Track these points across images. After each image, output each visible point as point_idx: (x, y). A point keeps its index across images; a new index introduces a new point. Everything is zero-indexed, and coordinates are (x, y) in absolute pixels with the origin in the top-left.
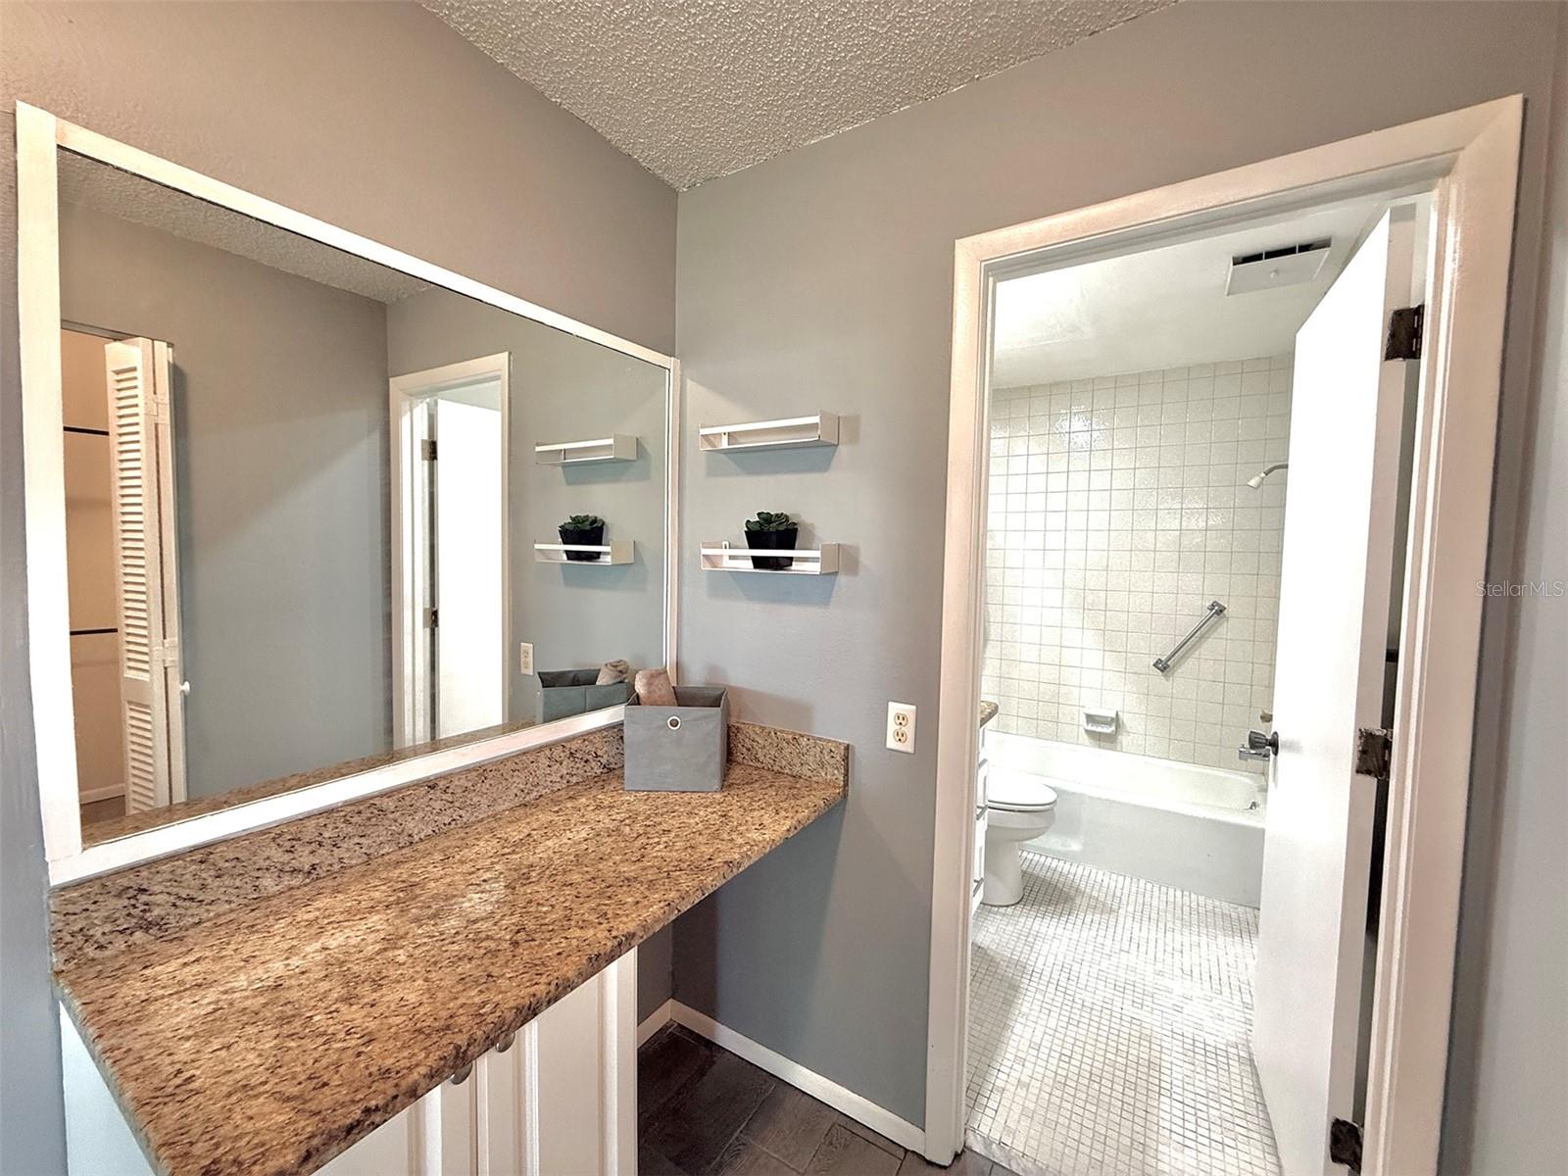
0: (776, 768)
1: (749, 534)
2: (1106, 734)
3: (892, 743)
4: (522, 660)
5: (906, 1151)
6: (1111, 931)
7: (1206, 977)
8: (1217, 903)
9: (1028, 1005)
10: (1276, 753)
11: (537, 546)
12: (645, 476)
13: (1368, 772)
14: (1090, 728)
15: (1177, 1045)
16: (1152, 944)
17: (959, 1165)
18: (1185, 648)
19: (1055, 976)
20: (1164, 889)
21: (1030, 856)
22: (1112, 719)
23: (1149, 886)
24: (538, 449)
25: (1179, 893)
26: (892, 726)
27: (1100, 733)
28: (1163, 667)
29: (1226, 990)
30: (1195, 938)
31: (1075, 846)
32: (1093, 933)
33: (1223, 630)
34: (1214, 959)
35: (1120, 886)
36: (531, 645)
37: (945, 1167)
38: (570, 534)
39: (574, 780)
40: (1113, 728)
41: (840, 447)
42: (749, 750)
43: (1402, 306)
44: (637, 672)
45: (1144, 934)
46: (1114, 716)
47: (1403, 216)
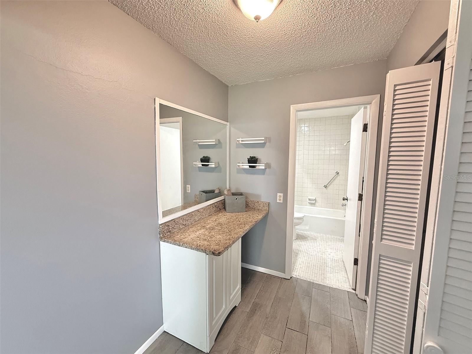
0: (254, 208)
1: (248, 161)
2: (313, 203)
3: (278, 201)
4: (187, 189)
5: (281, 278)
6: (316, 243)
7: (335, 249)
8: (337, 237)
9: (300, 256)
10: (347, 201)
11: (194, 163)
12: (221, 147)
13: (360, 200)
14: (309, 202)
15: (329, 260)
16: (324, 245)
17: (291, 279)
18: (330, 183)
19: (305, 251)
20: (326, 235)
21: (297, 231)
22: (314, 199)
23: (323, 235)
24: (194, 141)
25: (329, 236)
26: (278, 198)
27: (312, 203)
28: (326, 187)
29: (339, 251)
30: (333, 243)
31: (307, 228)
32: (312, 244)
33: (338, 177)
34: (336, 246)
35: (317, 235)
36: (190, 186)
37: (289, 279)
38: (202, 160)
39: (216, 211)
40: (315, 201)
41: (267, 143)
42: (247, 205)
43: (365, 123)
44: (225, 190)
45: (322, 243)
46: (315, 199)
47: (365, 108)
